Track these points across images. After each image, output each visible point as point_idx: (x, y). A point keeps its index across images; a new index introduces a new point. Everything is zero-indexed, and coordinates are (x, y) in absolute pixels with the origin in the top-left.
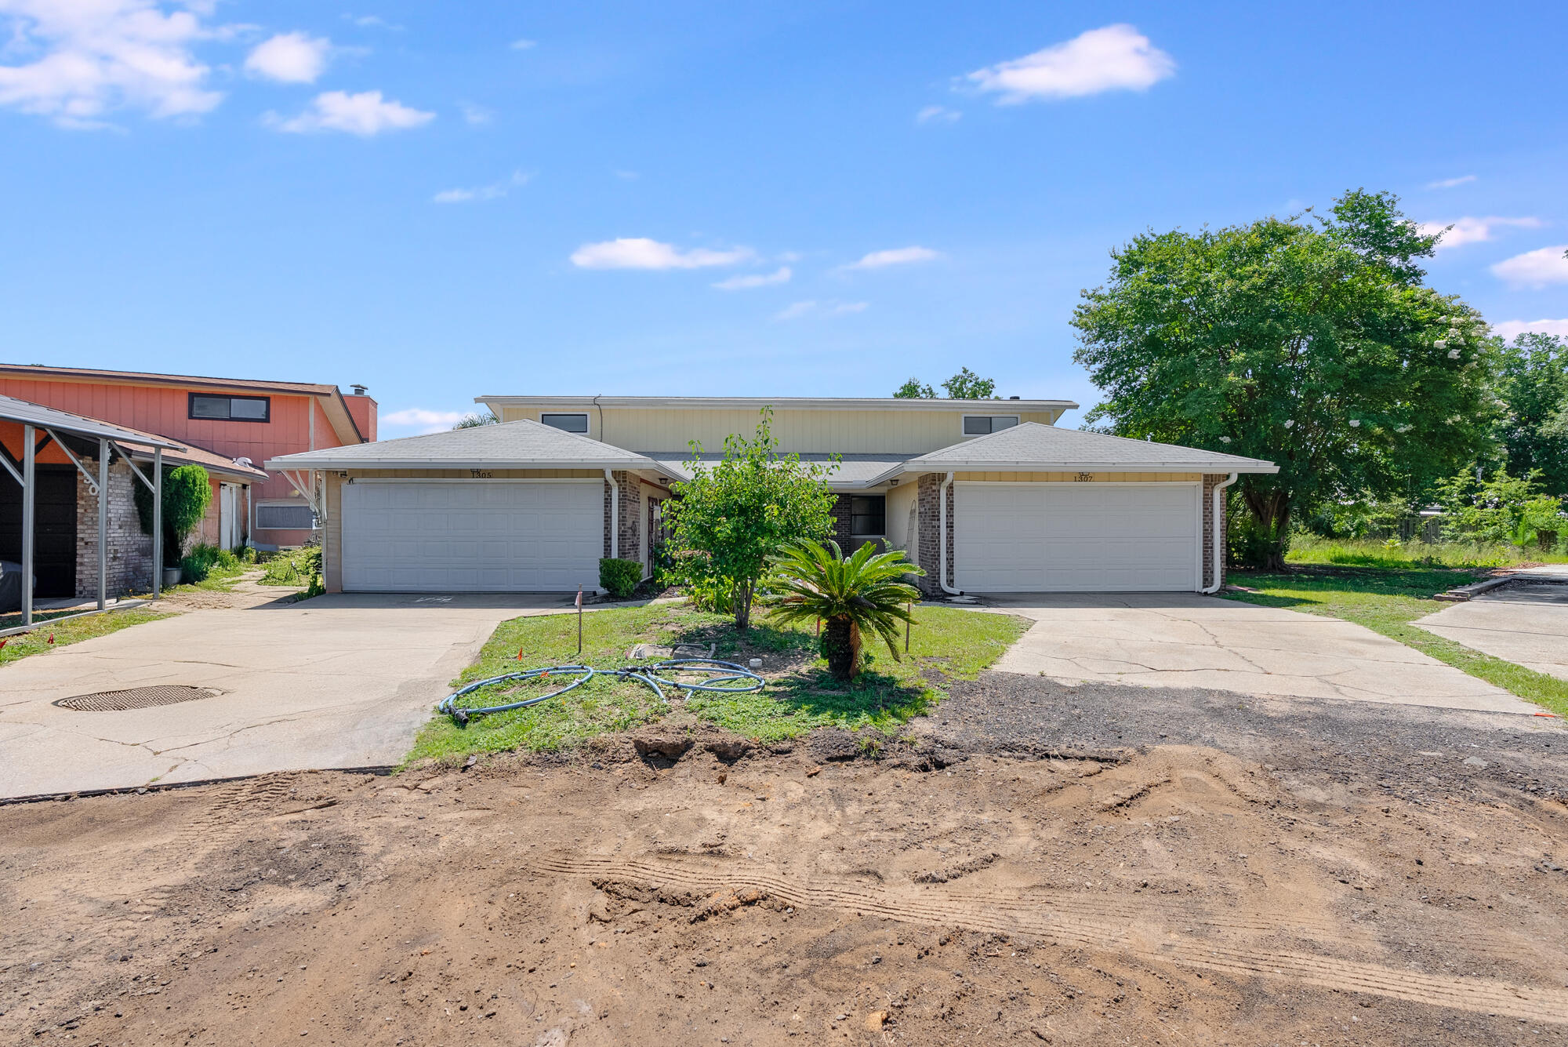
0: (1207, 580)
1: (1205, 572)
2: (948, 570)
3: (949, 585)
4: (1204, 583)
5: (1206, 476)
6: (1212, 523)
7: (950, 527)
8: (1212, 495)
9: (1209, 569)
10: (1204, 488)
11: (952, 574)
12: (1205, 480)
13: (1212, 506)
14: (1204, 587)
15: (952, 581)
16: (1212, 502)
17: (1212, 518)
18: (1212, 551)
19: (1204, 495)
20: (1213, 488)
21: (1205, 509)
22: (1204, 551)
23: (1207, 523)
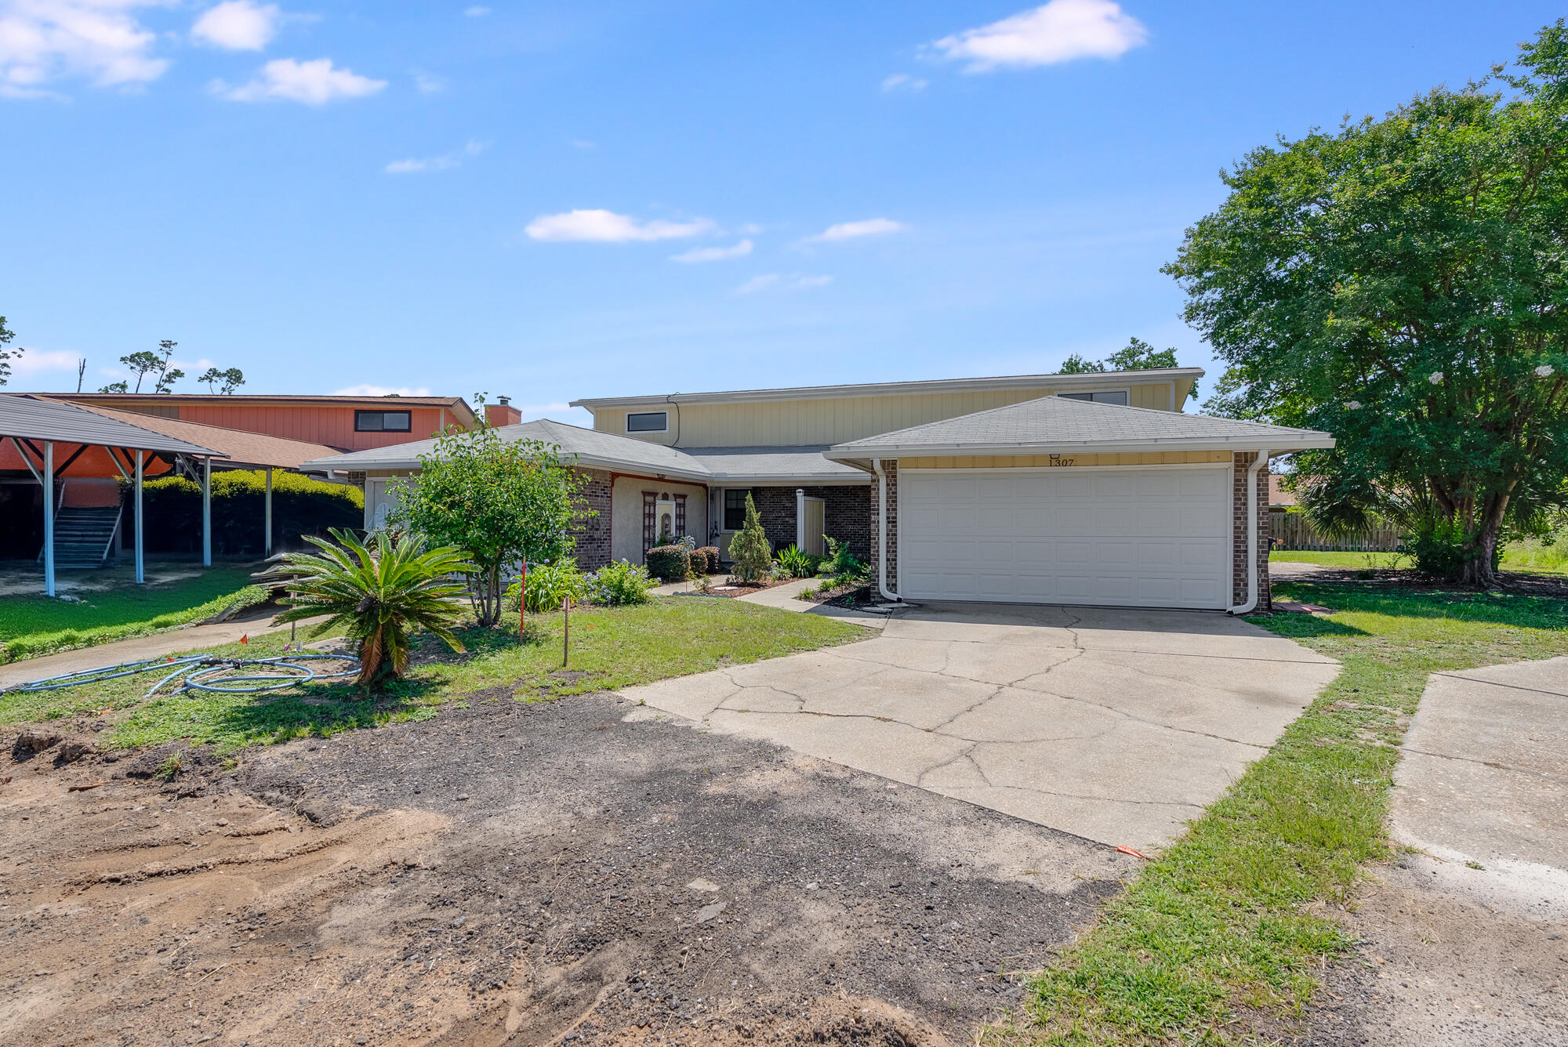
0: (1239, 596)
1: (1236, 585)
2: (888, 572)
3: (890, 590)
4: (1235, 599)
5: (1237, 455)
6: (1246, 518)
7: (892, 522)
8: (1246, 480)
9: (1241, 580)
10: (1236, 471)
11: (895, 577)
12: (1236, 461)
13: (1245, 495)
14: (1235, 604)
15: (895, 585)
16: (1246, 490)
17: (1246, 513)
18: (1246, 557)
19: (1236, 480)
20: (1246, 471)
21: (1237, 499)
22: (1235, 556)
23: (1239, 518)
